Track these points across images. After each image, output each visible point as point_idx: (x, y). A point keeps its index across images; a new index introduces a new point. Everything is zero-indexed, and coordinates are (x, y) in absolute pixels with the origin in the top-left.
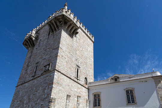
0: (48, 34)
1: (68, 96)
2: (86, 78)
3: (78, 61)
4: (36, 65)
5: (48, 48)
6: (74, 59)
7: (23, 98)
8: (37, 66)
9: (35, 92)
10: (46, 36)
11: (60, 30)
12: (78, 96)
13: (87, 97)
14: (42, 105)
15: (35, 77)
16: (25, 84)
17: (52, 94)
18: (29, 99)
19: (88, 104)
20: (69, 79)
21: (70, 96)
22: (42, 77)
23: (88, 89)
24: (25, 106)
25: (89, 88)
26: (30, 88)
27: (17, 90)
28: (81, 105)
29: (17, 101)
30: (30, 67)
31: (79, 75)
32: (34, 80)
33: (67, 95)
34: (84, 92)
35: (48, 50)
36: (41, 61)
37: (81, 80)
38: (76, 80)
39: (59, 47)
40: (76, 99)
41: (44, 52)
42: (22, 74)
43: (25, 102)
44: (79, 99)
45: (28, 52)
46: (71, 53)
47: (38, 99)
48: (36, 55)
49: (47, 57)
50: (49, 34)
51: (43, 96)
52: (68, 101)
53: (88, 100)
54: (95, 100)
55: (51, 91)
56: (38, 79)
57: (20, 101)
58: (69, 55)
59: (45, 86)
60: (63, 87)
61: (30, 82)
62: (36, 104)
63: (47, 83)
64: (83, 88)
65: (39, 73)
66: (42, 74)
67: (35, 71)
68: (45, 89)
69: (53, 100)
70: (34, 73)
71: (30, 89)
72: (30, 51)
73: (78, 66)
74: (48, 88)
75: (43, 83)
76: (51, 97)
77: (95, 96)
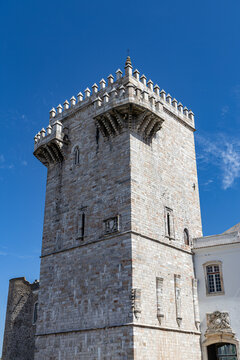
0: (94, 136)
1: (159, 280)
2: (186, 230)
3: (166, 196)
4: (81, 213)
5: (103, 175)
6: (158, 195)
7: (66, 285)
8: (84, 216)
9: (93, 274)
10: (89, 140)
11: (124, 135)
12: (175, 276)
13: (192, 273)
14: (115, 301)
15: (86, 241)
16: (63, 255)
17: (133, 282)
18: (83, 287)
19: (195, 288)
20: (156, 244)
21: (162, 280)
22: (103, 243)
23: (193, 254)
24: (77, 300)
25: (194, 251)
26: (78, 264)
27: (46, 265)
28: (182, 293)
29: (55, 290)
30: (65, 214)
31: (171, 227)
32: (85, 248)
33: (157, 279)
34: (184, 263)
35: (103, 180)
36: (91, 205)
37: (177, 237)
38: (168, 241)
39: (129, 179)
40: (173, 282)
41: (94, 183)
42: (49, 229)
43: (75, 293)
44: (178, 282)
45: (49, 172)
46: (153, 183)
47: (104, 290)
48: (74, 188)
49: (105, 198)
50: (97, 137)
51: (115, 284)
52: (159, 290)
53: (196, 280)
54: (210, 278)
55: (130, 275)
56: (95, 246)
57: (62, 289)
58: (150, 190)
59: (115, 264)
60: (148, 265)
61: (75, 251)
62: (103, 298)
63: (117, 258)
64: (183, 254)
65: (92, 233)
66: (102, 238)
67: (80, 226)
68: (116, 271)
69: (137, 294)
70: (80, 232)
71: (80, 267)
72: (54, 173)
73: (168, 209)
74: (123, 269)
75: (107, 257)
76: (134, 287)
77: (209, 269)
